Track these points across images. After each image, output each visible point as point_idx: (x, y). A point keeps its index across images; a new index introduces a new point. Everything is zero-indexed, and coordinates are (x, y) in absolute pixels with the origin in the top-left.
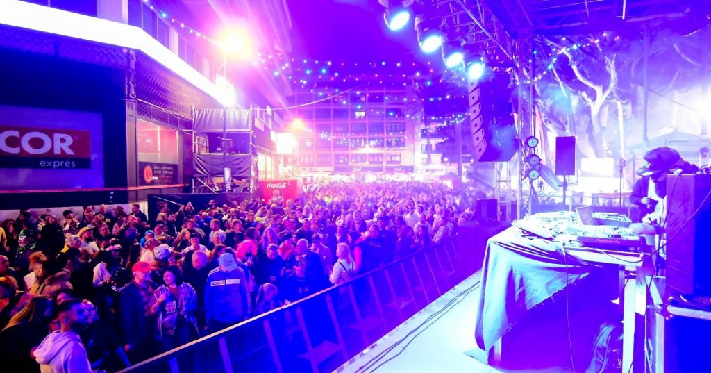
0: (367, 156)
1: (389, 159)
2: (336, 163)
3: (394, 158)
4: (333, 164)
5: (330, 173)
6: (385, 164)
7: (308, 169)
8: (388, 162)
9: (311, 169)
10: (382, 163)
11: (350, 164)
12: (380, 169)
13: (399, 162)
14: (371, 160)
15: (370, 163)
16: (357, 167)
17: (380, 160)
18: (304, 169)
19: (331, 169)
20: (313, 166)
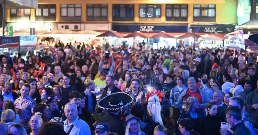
0: (164, 8)
1: (197, 13)
2: (114, 18)
3: (205, 13)
4: (110, 19)
5: (99, 34)
6: (190, 22)
7: (72, 26)
8: (195, 19)
9: (76, 27)
10: (185, 19)
11: (137, 20)
12: (182, 29)
13: (213, 18)
14: (170, 15)
15: (168, 19)
16: (147, 25)
17: (184, 14)
18: (67, 27)
19: (107, 27)
20: (80, 23)
